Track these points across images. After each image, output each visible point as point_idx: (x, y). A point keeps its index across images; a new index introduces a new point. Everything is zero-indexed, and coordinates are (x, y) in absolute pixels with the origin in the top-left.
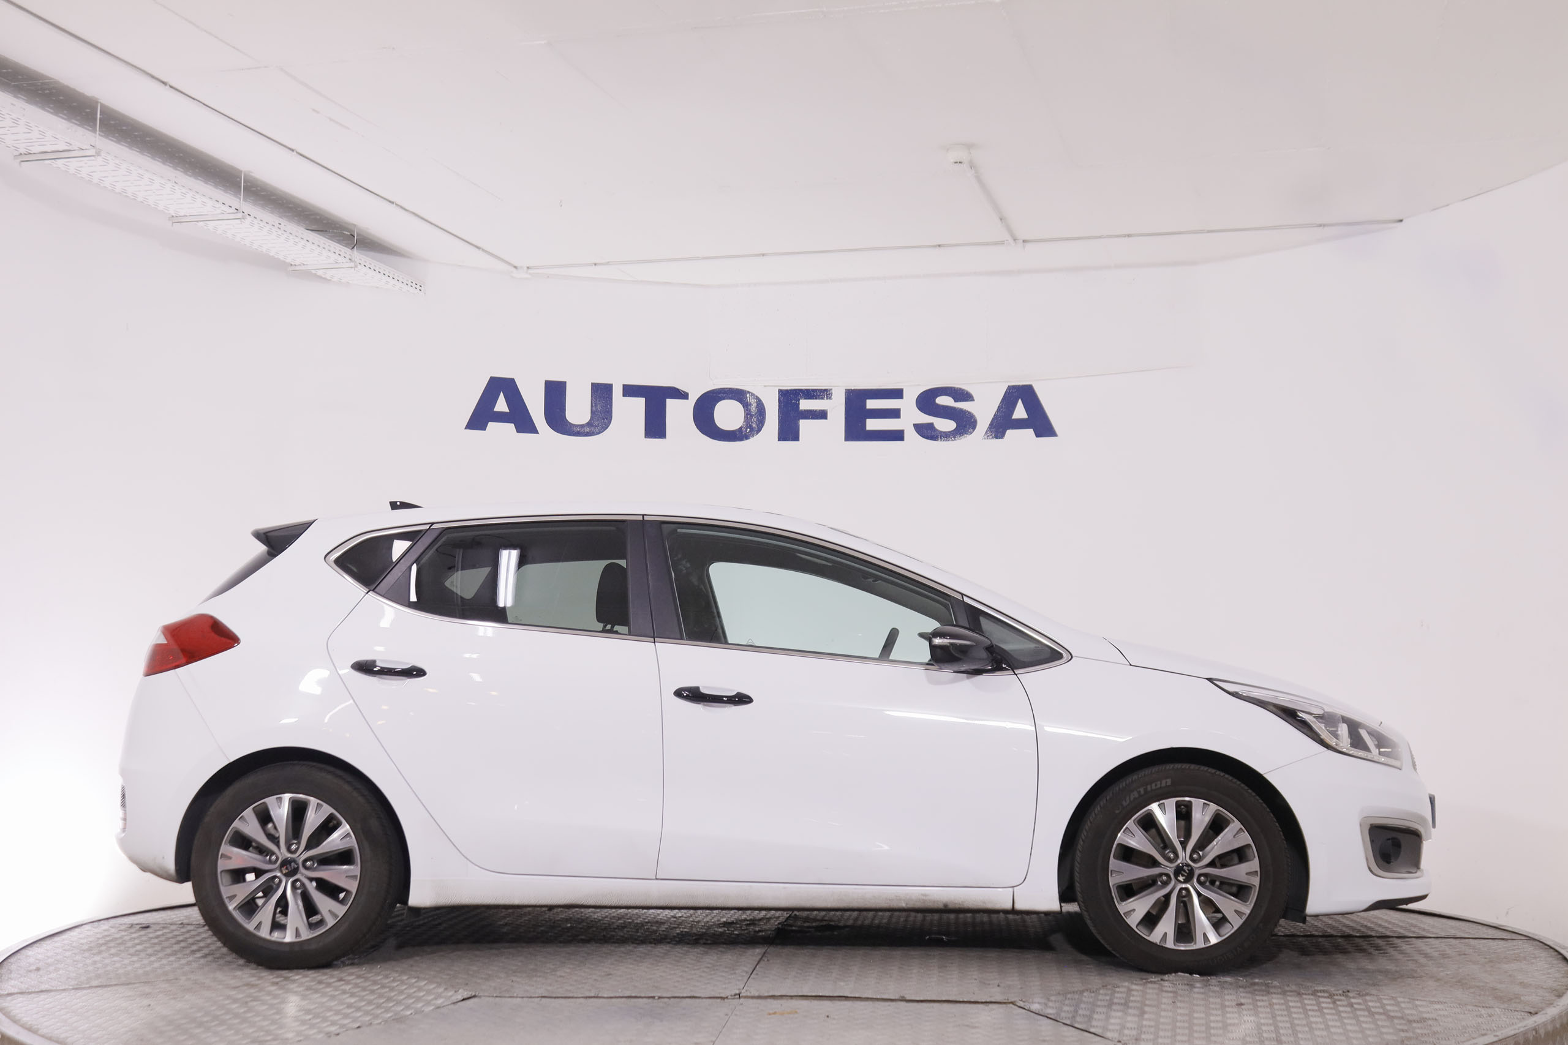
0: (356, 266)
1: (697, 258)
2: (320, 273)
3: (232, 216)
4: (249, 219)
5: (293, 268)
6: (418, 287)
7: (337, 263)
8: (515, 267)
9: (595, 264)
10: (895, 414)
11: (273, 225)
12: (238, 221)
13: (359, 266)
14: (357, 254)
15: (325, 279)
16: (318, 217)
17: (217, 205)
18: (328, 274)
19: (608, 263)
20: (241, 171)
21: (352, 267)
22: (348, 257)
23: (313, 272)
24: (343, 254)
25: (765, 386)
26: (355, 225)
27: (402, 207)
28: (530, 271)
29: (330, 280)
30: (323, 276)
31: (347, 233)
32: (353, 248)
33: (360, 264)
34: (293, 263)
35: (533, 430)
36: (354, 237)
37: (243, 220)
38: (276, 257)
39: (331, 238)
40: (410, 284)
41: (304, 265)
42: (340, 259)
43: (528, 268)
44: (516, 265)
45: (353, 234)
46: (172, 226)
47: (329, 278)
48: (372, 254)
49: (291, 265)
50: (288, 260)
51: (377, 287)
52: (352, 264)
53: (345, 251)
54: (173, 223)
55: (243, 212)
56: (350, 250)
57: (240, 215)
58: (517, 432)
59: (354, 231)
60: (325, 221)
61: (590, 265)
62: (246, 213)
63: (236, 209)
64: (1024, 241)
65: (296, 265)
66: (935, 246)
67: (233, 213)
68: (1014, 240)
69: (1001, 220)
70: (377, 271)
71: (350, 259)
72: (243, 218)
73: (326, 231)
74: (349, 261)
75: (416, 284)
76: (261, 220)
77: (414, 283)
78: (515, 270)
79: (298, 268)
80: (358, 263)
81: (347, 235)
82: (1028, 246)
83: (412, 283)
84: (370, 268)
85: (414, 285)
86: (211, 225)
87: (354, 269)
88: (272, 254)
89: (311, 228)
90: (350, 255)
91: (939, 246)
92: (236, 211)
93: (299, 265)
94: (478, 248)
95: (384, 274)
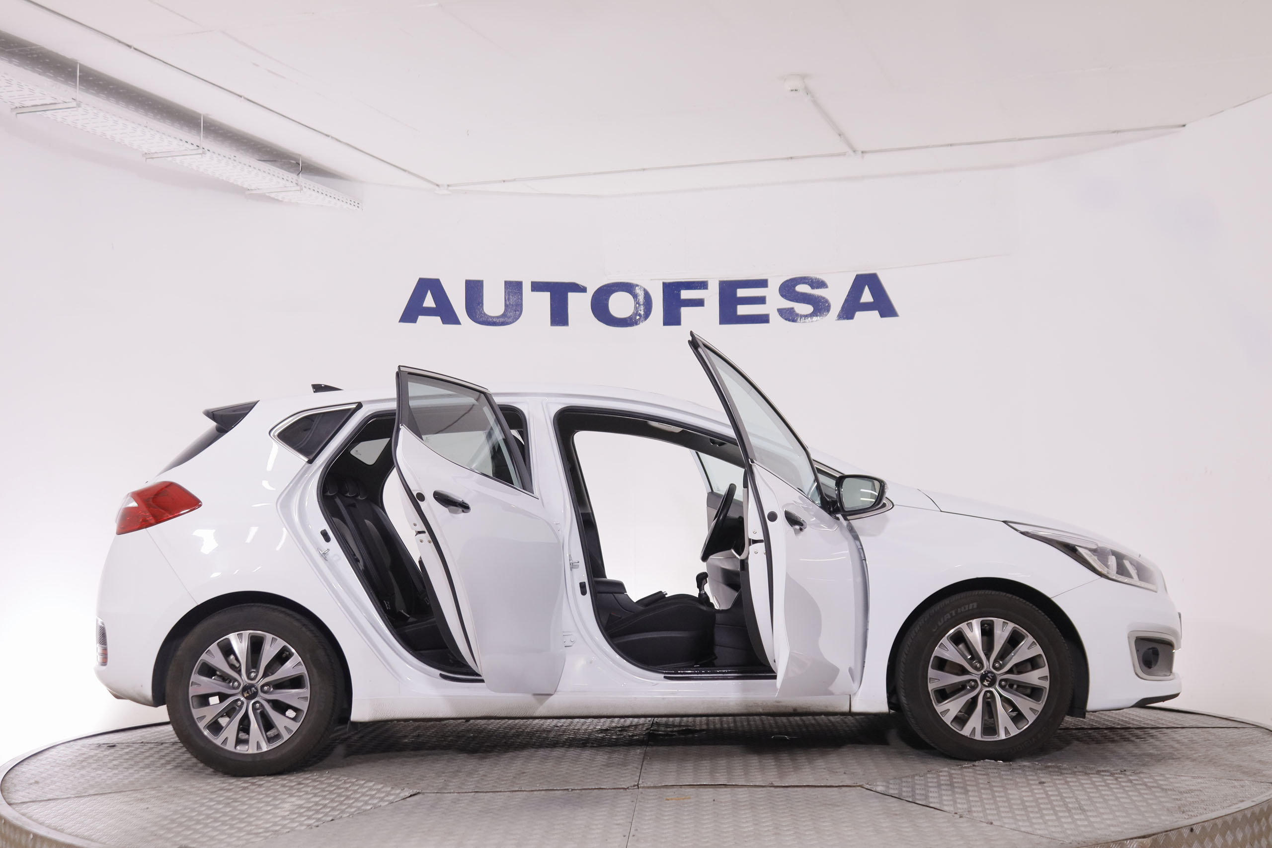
0: (301, 189)
2: (273, 195)
3: (194, 152)
4: (208, 154)
5: (248, 192)
6: (356, 204)
7: (286, 187)
8: (438, 185)
9: (504, 181)
11: (229, 158)
12: (200, 156)
13: (304, 189)
14: (303, 179)
15: (277, 200)
16: (268, 149)
17: (181, 143)
18: (280, 196)
19: (514, 180)
20: (200, 115)
21: (298, 190)
22: (294, 181)
23: (267, 194)
24: (290, 180)
25: (651, 280)
26: (300, 155)
27: (337, 140)
28: (450, 188)
29: (282, 201)
30: (276, 198)
31: (293, 162)
32: (298, 174)
33: (305, 187)
34: (249, 188)
36: (299, 164)
37: (204, 155)
38: (235, 183)
39: (281, 166)
40: (349, 202)
41: (258, 189)
42: (288, 184)
43: (448, 186)
44: (438, 183)
45: (298, 162)
46: (146, 160)
47: (281, 199)
48: (317, 178)
49: (248, 190)
50: (245, 186)
51: (322, 206)
52: (298, 188)
53: (292, 176)
54: (146, 159)
55: (203, 148)
56: (296, 176)
57: (200, 151)
59: (299, 160)
60: (275, 153)
61: (500, 182)
62: (206, 149)
63: (197, 146)
64: (862, 152)
65: (252, 190)
66: (788, 159)
67: (195, 149)
68: (854, 151)
69: (840, 135)
70: (320, 193)
71: (297, 184)
72: (204, 153)
73: (275, 161)
74: (296, 185)
75: (354, 202)
76: (219, 155)
77: (353, 201)
78: (437, 188)
79: (254, 192)
80: (303, 186)
81: (294, 163)
82: (866, 156)
83: (351, 201)
84: (314, 190)
85: (352, 203)
86: (178, 159)
87: (301, 192)
88: (231, 181)
89: (263, 159)
90: (297, 180)
91: (791, 158)
92: (197, 147)
93: (255, 189)
94: (405, 170)
95: (326, 195)
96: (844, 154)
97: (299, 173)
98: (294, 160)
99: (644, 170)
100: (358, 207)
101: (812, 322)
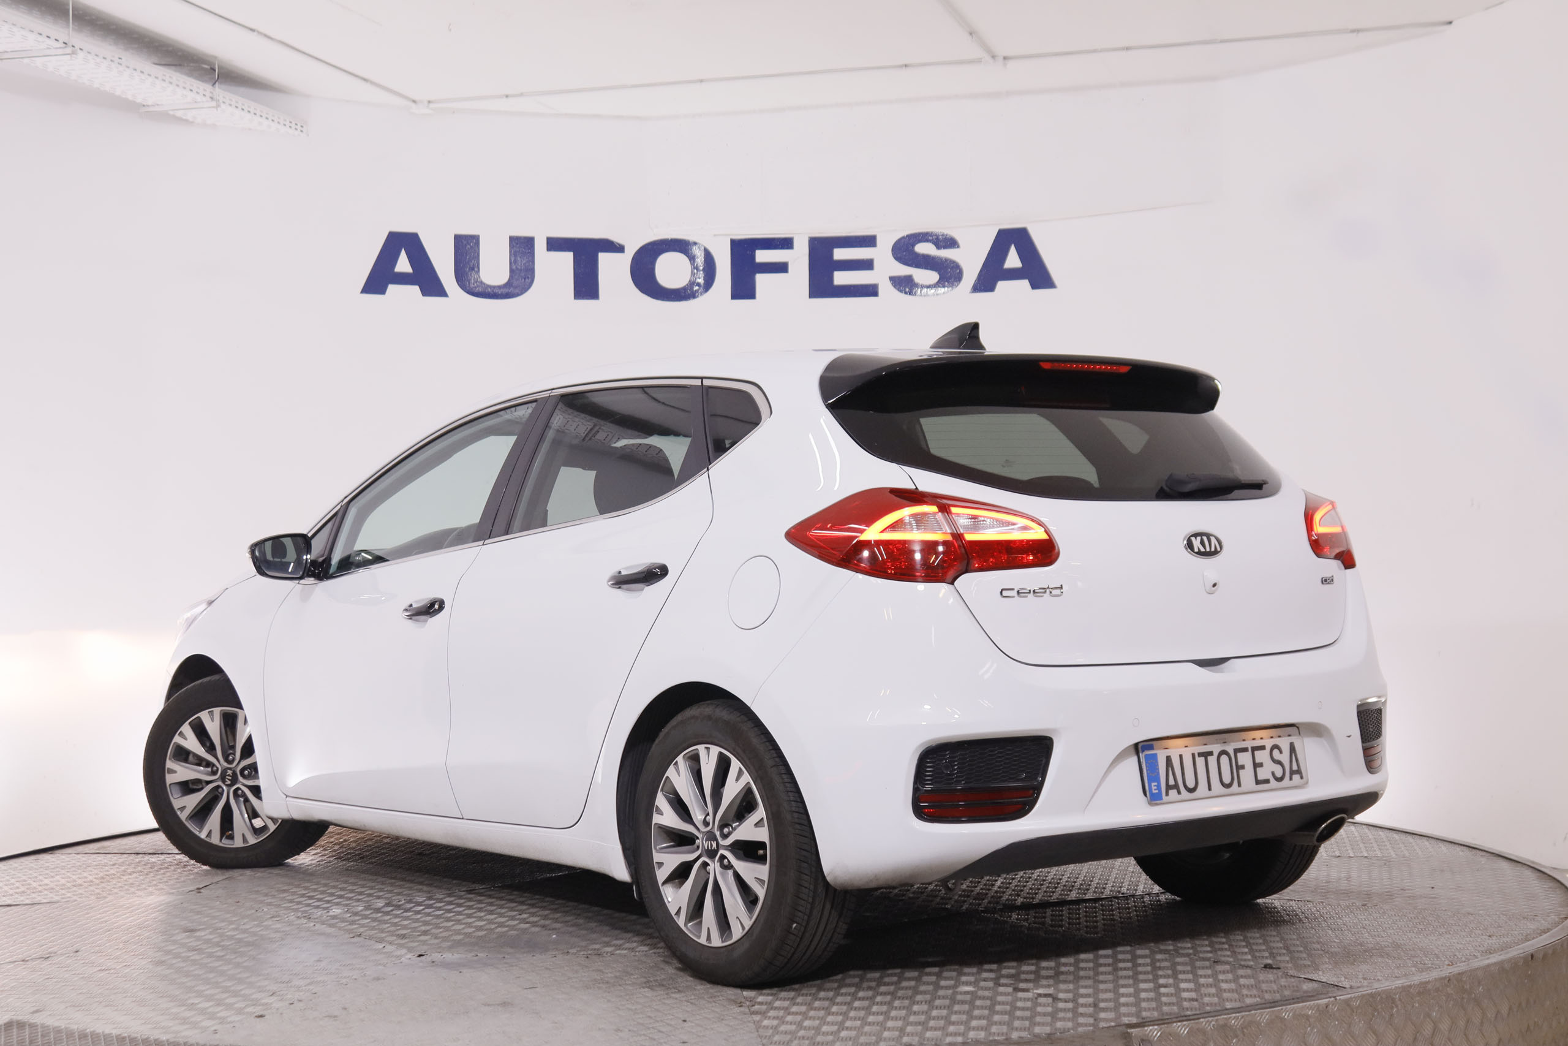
0: (218, 106)
1: (624, 87)
2: (179, 114)
3: (60, 51)
4: (81, 54)
5: (144, 109)
6: (299, 127)
7: (196, 102)
8: (414, 101)
9: (507, 96)
10: (867, 265)
11: (112, 61)
12: (68, 57)
13: (223, 106)
14: (220, 92)
15: (187, 121)
16: (171, 49)
17: (40, 39)
18: (189, 116)
19: (522, 95)
21: (214, 107)
22: (208, 94)
23: (172, 113)
24: (202, 92)
25: (715, 235)
26: (216, 58)
27: (266, 36)
28: (432, 106)
29: (192, 122)
30: (184, 118)
31: (206, 66)
32: (214, 85)
33: (224, 102)
34: (145, 104)
35: (440, 292)
36: (215, 71)
37: (75, 56)
38: (124, 96)
39: (190, 74)
40: (288, 124)
41: (158, 105)
42: (199, 98)
43: (429, 102)
44: (414, 99)
45: (212, 67)
47: (191, 120)
48: (242, 90)
49: (144, 106)
50: (139, 100)
51: (250, 129)
52: (214, 104)
53: (207, 87)
55: (73, 46)
56: (211, 87)
57: (69, 50)
58: (423, 295)
59: (215, 64)
60: (180, 54)
61: (500, 97)
62: (77, 47)
63: (64, 43)
64: (1005, 58)
65: (148, 106)
66: (901, 66)
67: (61, 48)
68: (993, 57)
69: (971, 34)
70: (246, 110)
71: (212, 98)
72: (74, 53)
73: (180, 65)
74: (209, 99)
75: (296, 124)
76: (97, 55)
77: (294, 123)
78: (413, 105)
79: (151, 109)
80: (221, 101)
81: (206, 69)
82: (1011, 64)
83: (291, 122)
84: (237, 107)
85: (293, 125)
86: (39, 62)
87: (217, 110)
88: (118, 93)
89: (163, 63)
90: (212, 93)
91: (906, 66)
92: (64, 45)
93: (153, 105)
94: (365, 80)
95: (255, 114)
96: (979, 61)
97: (215, 83)
98: (208, 65)
99: (701, 81)
100: (302, 131)
101: (937, 295)
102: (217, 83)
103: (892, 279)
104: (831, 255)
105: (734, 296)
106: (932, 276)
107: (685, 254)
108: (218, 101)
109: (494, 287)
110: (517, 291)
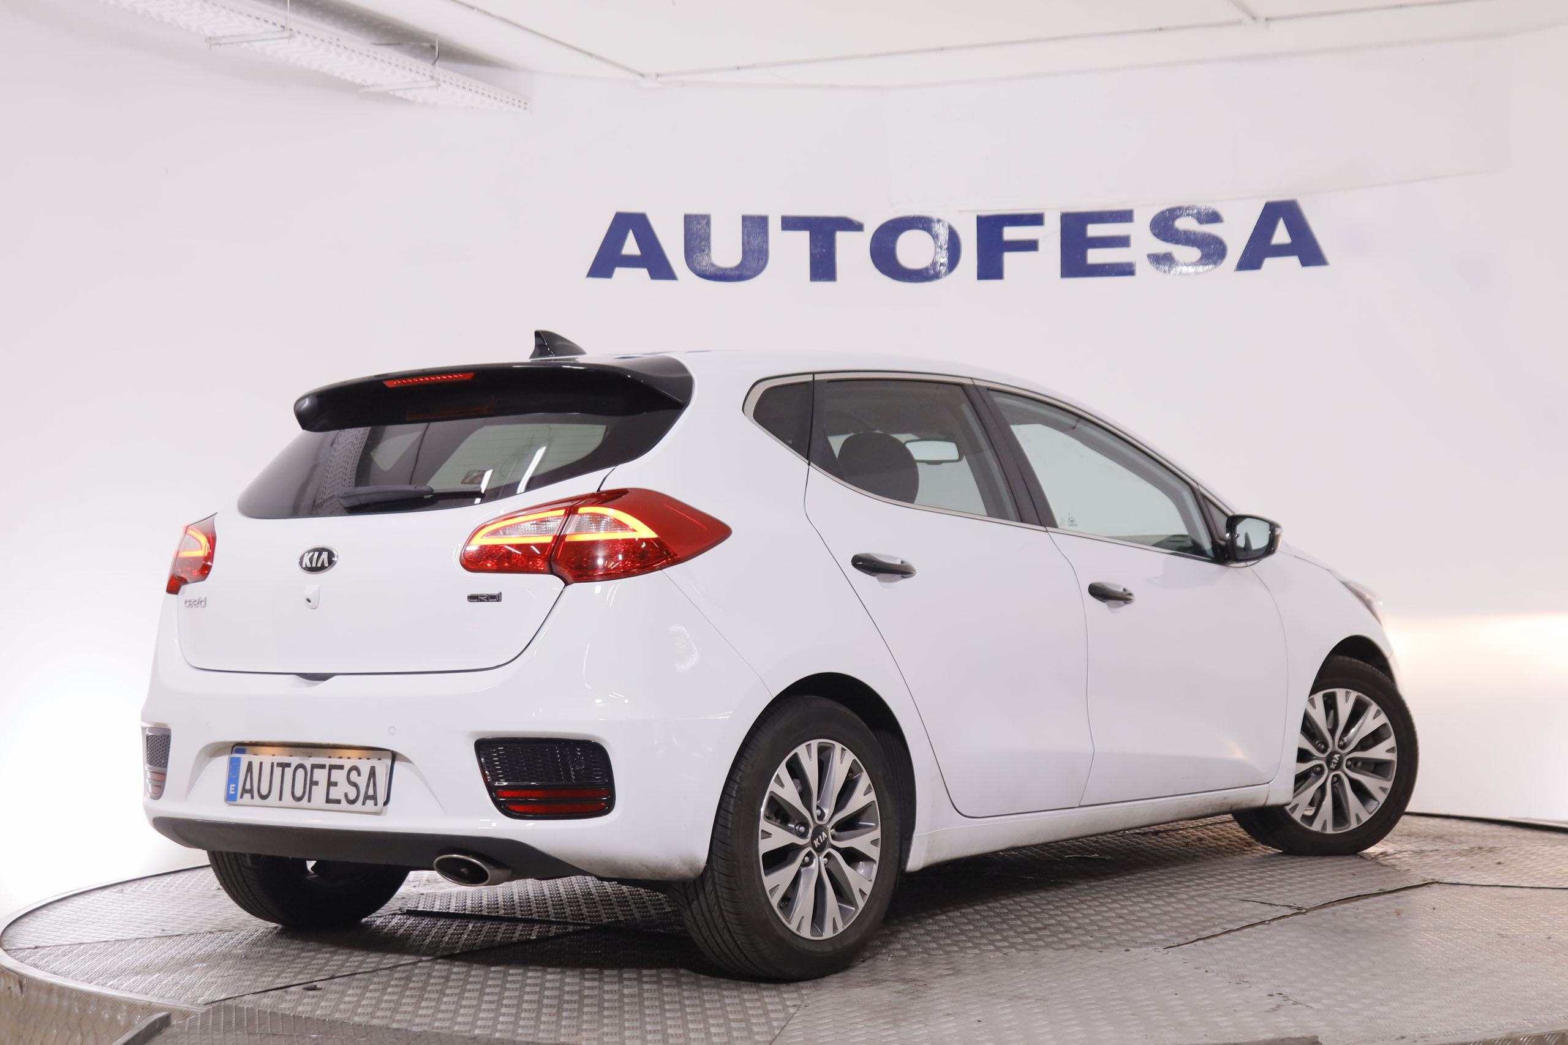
0: (438, 85)
2: (399, 94)
3: (278, 35)
4: (299, 38)
5: (364, 90)
6: (522, 104)
7: (416, 82)
8: (642, 75)
9: (739, 69)
10: (1122, 242)
11: (331, 43)
12: (286, 40)
13: (443, 85)
14: (441, 70)
15: (406, 100)
16: (392, 28)
17: (258, 23)
18: (410, 95)
19: (754, 67)
21: (434, 86)
22: (429, 73)
23: (391, 93)
24: (422, 71)
25: (960, 212)
26: (436, 35)
27: (486, 13)
28: (661, 79)
29: (413, 102)
30: (405, 97)
31: (426, 44)
32: (434, 63)
33: (444, 81)
34: (364, 84)
35: (670, 275)
36: (435, 48)
37: (292, 39)
38: (343, 77)
39: (409, 53)
40: (511, 102)
41: (378, 85)
42: (419, 77)
43: (658, 75)
44: (641, 71)
45: (432, 44)
46: (210, 48)
47: (411, 99)
48: (464, 67)
49: (363, 86)
50: (358, 81)
51: (472, 108)
52: (434, 83)
53: (425, 66)
54: (211, 45)
55: (291, 30)
56: (432, 66)
57: (286, 34)
58: (652, 278)
59: (435, 42)
60: (399, 32)
61: (732, 70)
62: (295, 30)
63: (282, 26)
64: (1266, 19)
65: (368, 86)
66: (1154, 30)
67: (278, 32)
68: (1254, 19)
70: (468, 89)
71: (432, 77)
72: (291, 36)
73: (399, 44)
74: (429, 79)
75: (519, 102)
76: (315, 38)
77: (517, 100)
78: (640, 78)
79: (371, 90)
80: (441, 80)
81: (427, 47)
82: (1273, 25)
83: (514, 100)
84: (458, 86)
85: (516, 103)
86: (257, 46)
87: (437, 89)
88: (337, 74)
89: (383, 42)
90: (432, 72)
91: (1159, 29)
92: (282, 29)
93: (372, 86)
94: (590, 55)
95: (477, 92)
96: (1238, 23)
97: (436, 61)
98: (427, 42)
99: (942, 49)
100: (525, 108)
101: (1199, 273)
102: (437, 62)
103: (1149, 256)
104: (1084, 231)
105: (981, 276)
106: (1195, 253)
107: (928, 232)
108: (439, 80)
109: (726, 269)
110: (749, 273)
